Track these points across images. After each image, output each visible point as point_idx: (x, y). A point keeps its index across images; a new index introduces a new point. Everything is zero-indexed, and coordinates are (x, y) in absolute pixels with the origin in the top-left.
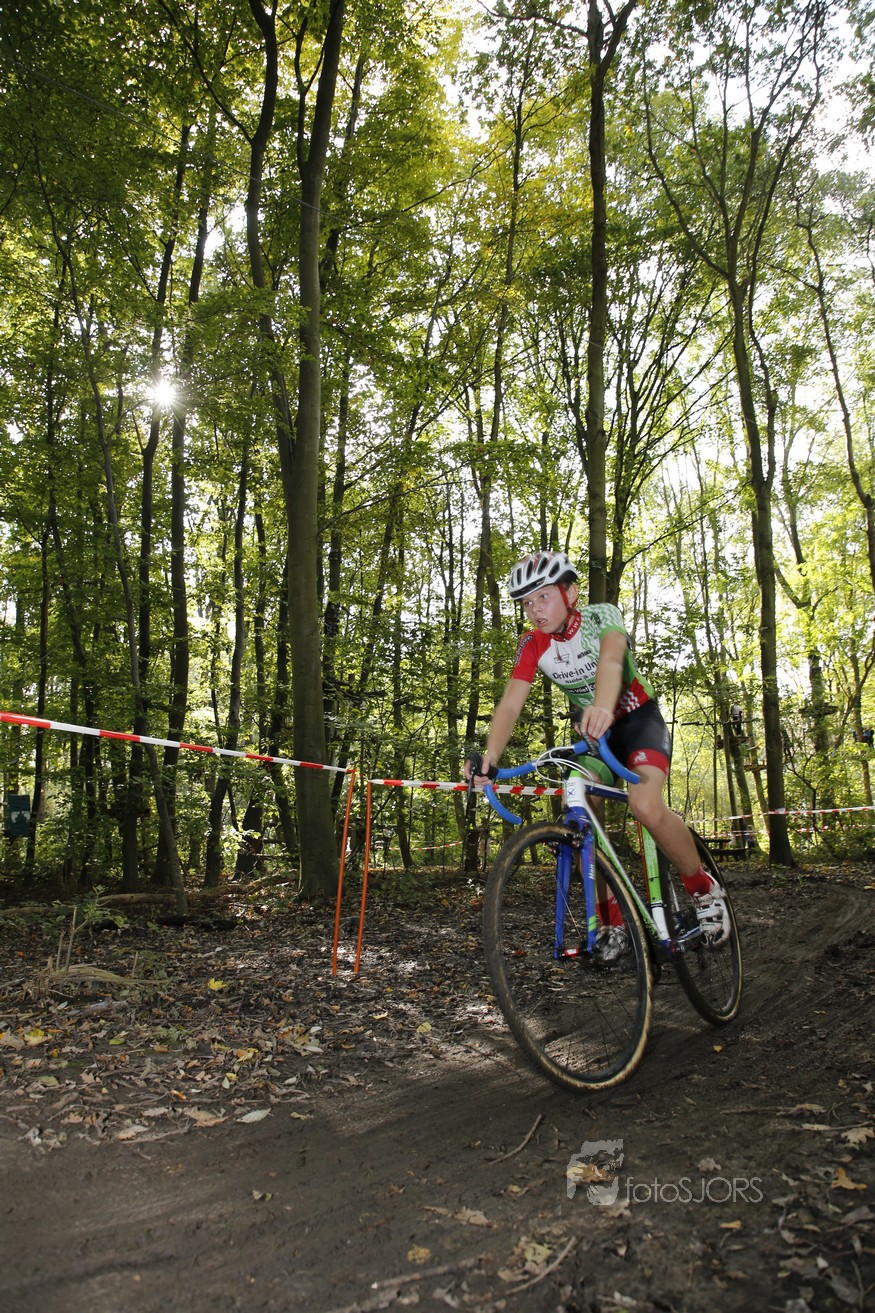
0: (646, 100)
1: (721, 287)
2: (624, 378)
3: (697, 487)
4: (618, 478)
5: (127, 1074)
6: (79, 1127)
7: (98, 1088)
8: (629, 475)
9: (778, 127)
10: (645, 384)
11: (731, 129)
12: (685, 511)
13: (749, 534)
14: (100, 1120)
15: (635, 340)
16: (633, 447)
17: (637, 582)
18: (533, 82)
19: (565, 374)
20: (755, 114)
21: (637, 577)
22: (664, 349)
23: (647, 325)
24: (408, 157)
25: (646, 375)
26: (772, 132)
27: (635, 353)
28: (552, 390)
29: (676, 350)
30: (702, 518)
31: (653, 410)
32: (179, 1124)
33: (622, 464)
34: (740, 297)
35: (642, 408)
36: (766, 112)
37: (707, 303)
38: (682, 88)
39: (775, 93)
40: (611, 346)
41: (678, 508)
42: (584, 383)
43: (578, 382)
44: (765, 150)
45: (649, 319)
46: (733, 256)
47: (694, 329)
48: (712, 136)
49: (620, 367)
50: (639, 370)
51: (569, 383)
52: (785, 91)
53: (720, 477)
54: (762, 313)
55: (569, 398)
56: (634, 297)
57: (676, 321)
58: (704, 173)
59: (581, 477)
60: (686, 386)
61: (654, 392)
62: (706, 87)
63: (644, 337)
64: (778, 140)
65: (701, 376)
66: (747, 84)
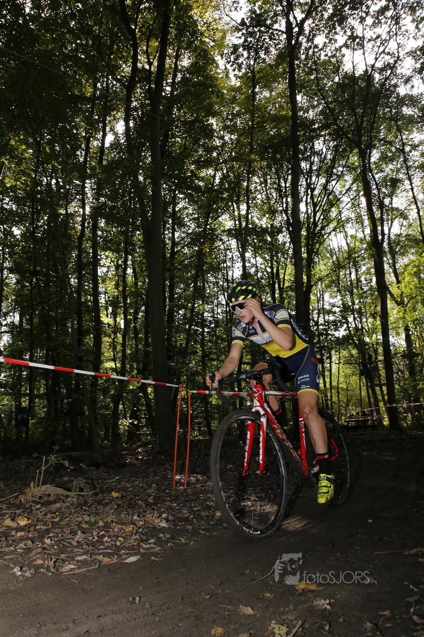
0: (315, 63)
1: (354, 151)
2: (309, 197)
3: (346, 248)
4: (307, 245)
5: (68, 539)
6: (42, 566)
7: (52, 546)
8: (313, 243)
9: (379, 73)
10: (319, 199)
11: (357, 75)
12: (341, 259)
13: (373, 270)
14: (52, 562)
15: (314, 178)
16: (314, 230)
17: (319, 296)
18: (259, 57)
19: (281, 196)
20: (368, 68)
21: (318, 294)
22: (328, 182)
23: (320, 170)
24: (201, 95)
25: (319, 195)
26: (377, 76)
27: (314, 184)
28: (274, 204)
29: (334, 183)
30: (349, 263)
31: (324, 211)
32: (93, 565)
33: (310, 237)
34: (364, 156)
35: (318, 211)
36: (373, 66)
37: (348, 159)
38: (332, 56)
39: (377, 56)
40: (303, 182)
41: (337, 259)
42: (289, 199)
43: (287, 200)
44: (373, 85)
45: (320, 168)
46: (360, 136)
47: (343, 171)
48: (348, 79)
49: (307, 191)
50: (316, 192)
51: (282, 200)
52: (382, 55)
53: (357, 244)
54: (375, 163)
55: (283, 207)
56: (313, 158)
57: (333, 167)
58: (345, 97)
59: (290, 245)
60: (339, 200)
61: (323, 203)
62: (343, 56)
63: (318, 176)
64: (380, 80)
65: (347, 195)
66: (364, 54)
